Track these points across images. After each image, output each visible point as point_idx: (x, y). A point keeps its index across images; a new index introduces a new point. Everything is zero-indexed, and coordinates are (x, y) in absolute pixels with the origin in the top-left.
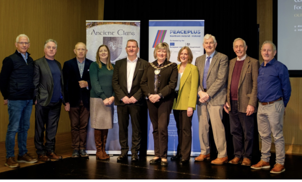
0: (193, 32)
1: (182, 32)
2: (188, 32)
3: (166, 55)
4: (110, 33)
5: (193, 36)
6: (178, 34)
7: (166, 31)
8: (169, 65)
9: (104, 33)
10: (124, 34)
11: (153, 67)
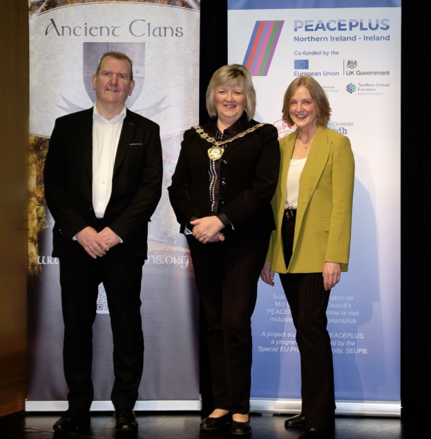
0: (366, 25)
1: (332, 26)
2: (351, 26)
3: (244, 103)
4: (105, 31)
5: (366, 38)
6: (320, 33)
7: (281, 23)
8: (252, 130)
9: (88, 31)
10: (151, 31)
11: (204, 140)
